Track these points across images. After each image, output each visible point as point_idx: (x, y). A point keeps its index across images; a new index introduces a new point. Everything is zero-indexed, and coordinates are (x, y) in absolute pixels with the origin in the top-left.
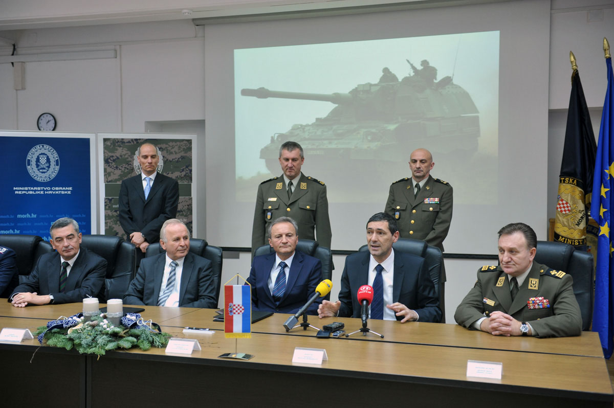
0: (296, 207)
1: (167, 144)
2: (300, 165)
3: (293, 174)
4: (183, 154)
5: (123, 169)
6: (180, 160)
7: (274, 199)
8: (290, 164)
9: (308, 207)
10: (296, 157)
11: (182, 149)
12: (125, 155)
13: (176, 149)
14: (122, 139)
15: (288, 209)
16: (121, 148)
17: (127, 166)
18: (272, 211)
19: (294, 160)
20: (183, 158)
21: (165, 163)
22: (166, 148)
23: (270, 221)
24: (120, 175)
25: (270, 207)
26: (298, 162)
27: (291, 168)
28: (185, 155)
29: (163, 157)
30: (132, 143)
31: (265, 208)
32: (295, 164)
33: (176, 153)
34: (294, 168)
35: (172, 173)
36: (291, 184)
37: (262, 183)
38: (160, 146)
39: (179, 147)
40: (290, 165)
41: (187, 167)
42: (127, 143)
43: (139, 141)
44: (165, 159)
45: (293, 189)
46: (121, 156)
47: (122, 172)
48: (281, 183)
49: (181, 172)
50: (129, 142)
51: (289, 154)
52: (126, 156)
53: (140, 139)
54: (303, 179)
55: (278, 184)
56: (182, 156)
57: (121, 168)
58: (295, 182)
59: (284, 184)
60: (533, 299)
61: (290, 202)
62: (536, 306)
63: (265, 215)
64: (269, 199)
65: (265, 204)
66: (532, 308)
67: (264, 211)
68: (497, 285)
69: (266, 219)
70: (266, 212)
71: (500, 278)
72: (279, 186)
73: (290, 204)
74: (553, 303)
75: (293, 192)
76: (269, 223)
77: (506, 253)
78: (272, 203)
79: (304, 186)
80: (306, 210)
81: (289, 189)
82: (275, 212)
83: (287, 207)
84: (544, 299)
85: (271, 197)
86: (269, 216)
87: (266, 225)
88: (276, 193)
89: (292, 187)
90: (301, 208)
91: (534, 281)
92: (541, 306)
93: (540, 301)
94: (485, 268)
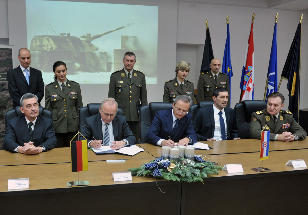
0: (134, 86)
2: (134, 64)
3: (130, 68)
6: (6, 60)
7: (122, 82)
8: (130, 63)
10: (133, 59)
13: (4, 54)
15: (131, 87)
18: (122, 88)
19: (131, 61)
25: (120, 86)
26: (133, 62)
27: (129, 65)
28: (9, 57)
31: (116, 87)
32: (132, 63)
33: (4, 56)
34: (131, 65)
35: (2, 68)
36: (129, 74)
37: (112, 74)
39: (6, 53)
41: (10, 64)
45: (131, 77)
48: (124, 73)
51: (129, 58)
54: (135, 71)
55: (122, 74)
56: (7, 58)
58: (131, 72)
59: (125, 74)
60: (284, 125)
61: (131, 84)
62: (285, 128)
63: (117, 90)
64: (119, 82)
65: (116, 85)
66: (284, 128)
67: (116, 88)
68: (266, 120)
69: (117, 92)
70: (116, 89)
71: (266, 117)
72: (123, 75)
73: (132, 85)
74: (291, 125)
75: (131, 78)
76: (120, 94)
77: (273, 106)
78: (121, 84)
79: (135, 75)
80: (139, 87)
81: (129, 77)
82: (123, 88)
83: (130, 86)
84: (288, 124)
85: (120, 81)
86: (120, 91)
87: (117, 95)
88: (122, 79)
89: (130, 76)
90: (136, 86)
91: (281, 116)
92: (287, 127)
93: (287, 125)
94: (258, 113)
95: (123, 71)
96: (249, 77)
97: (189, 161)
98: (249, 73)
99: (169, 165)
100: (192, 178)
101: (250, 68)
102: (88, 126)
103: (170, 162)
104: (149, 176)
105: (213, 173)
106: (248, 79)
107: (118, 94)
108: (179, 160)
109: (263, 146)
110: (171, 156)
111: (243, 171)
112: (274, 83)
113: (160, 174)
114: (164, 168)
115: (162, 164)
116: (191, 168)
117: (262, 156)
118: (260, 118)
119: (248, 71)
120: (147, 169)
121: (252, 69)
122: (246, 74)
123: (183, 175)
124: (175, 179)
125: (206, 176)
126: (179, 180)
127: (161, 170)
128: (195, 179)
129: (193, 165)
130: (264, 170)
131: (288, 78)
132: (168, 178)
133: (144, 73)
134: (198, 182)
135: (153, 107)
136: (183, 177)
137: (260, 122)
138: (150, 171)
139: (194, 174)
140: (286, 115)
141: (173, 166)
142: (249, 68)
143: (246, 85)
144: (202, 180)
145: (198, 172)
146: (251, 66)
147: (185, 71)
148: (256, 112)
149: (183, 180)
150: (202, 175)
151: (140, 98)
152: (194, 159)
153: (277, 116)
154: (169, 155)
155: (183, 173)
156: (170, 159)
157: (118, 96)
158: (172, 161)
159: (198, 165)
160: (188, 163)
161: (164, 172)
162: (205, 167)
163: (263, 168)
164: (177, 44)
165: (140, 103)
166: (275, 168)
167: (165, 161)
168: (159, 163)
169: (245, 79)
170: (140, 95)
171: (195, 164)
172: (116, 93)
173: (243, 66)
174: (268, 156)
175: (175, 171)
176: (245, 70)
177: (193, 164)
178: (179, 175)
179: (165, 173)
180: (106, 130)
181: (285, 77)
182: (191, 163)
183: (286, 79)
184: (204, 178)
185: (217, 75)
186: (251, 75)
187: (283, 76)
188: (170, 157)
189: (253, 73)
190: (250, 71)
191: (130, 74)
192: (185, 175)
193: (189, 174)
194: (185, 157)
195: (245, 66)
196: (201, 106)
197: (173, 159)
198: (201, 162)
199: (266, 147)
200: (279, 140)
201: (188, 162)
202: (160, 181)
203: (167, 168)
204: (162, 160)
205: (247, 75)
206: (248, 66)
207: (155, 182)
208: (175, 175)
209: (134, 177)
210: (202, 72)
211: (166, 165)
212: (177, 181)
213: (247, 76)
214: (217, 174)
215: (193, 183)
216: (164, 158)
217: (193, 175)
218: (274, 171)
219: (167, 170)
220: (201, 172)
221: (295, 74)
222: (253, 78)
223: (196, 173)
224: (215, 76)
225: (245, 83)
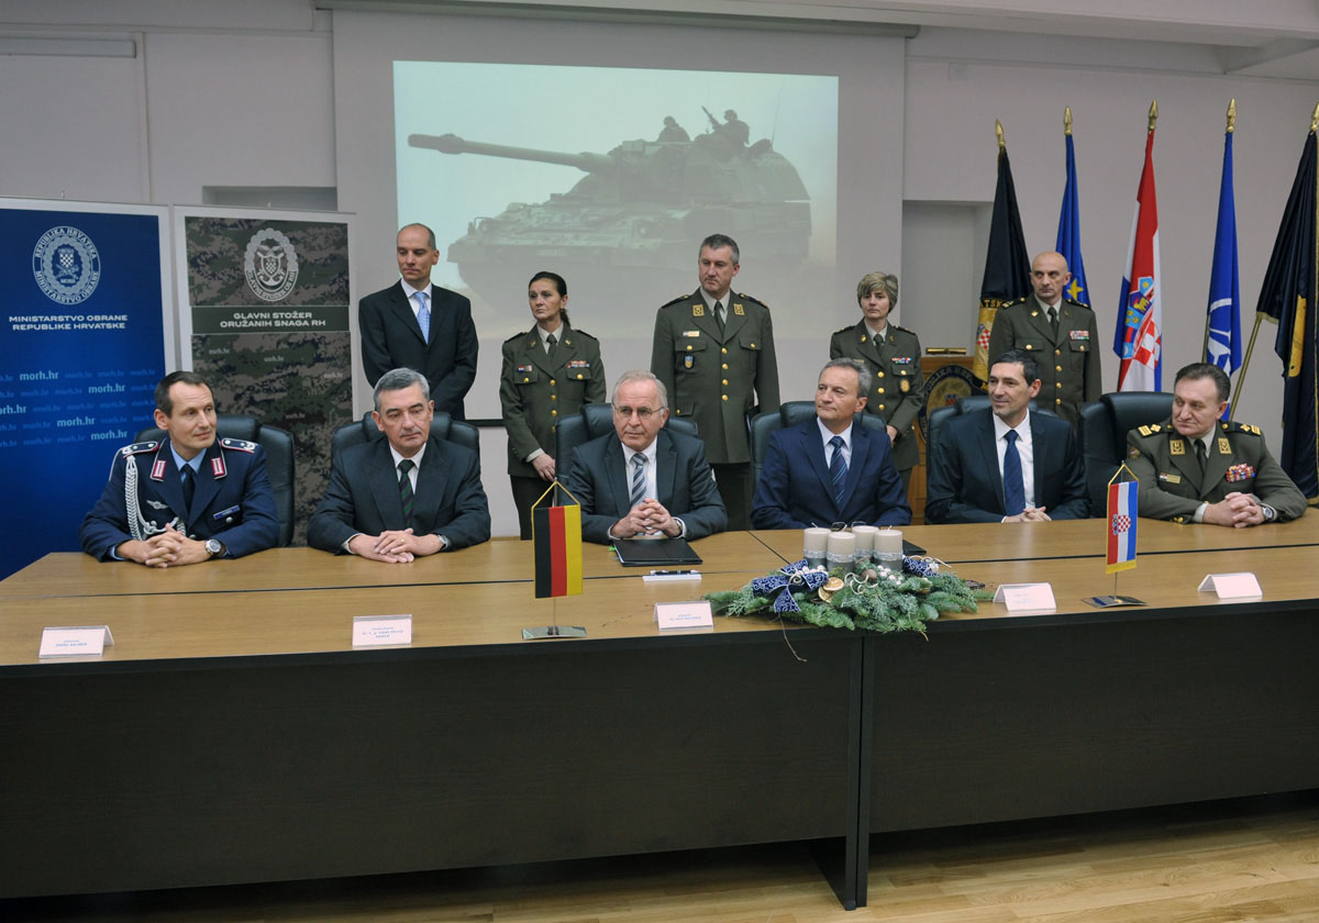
0: (734, 347)
1: (304, 231)
3: (722, 287)
4: (332, 250)
5: (225, 278)
6: (329, 261)
7: (696, 334)
8: (712, 270)
9: (753, 345)
10: (723, 259)
11: (331, 242)
12: (228, 251)
13: (321, 241)
14: (222, 219)
15: (724, 350)
16: (221, 237)
17: (232, 273)
18: (695, 354)
19: (720, 264)
20: (333, 257)
21: (301, 266)
22: (303, 238)
23: (692, 370)
24: (221, 291)
25: (690, 348)
27: (712, 278)
28: (337, 252)
29: (298, 255)
30: (240, 227)
31: (677, 349)
32: (720, 272)
33: (321, 249)
34: (717, 278)
35: (315, 287)
36: (718, 306)
37: (663, 307)
38: (291, 234)
39: (327, 237)
40: (711, 272)
41: (341, 275)
42: (232, 226)
43: (252, 224)
44: (302, 261)
45: (724, 316)
46: (221, 253)
47: (223, 283)
48: (701, 306)
49: (331, 285)
50: (235, 225)
52: (231, 254)
53: (254, 220)
54: (735, 298)
55: (694, 306)
56: (331, 255)
57: (221, 276)
58: (724, 301)
59: (706, 307)
60: (1234, 468)
61: (726, 339)
62: (1238, 478)
63: (678, 360)
64: (685, 334)
65: (677, 343)
66: (1232, 480)
67: (675, 354)
68: (1173, 453)
69: (682, 368)
70: (677, 356)
71: (1172, 442)
72: (698, 310)
73: (726, 343)
74: (1257, 470)
75: (725, 321)
76: (689, 374)
77: (1186, 406)
78: (691, 340)
79: (739, 309)
80: (750, 350)
81: (717, 316)
82: (699, 355)
83: (721, 346)
84: (1248, 466)
85: (688, 330)
86: (688, 362)
87: (680, 378)
88: (695, 323)
89: (721, 312)
90: (744, 348)
91: (1224, 442)
92: (1244, 477)
93: (1243, 470)
94: (1145, 430)
95: (697, 298)
96: (1143, 313)
97: (884, 572)
98: (1144, 302)
99: (825, 581)
100: (894, 621)
101: (1146, 285)
102: (582, 470)
103: (826, 573)
104: (762, 614)
105: (957, 607)
106: (1139, 322)
107: (682, 372)
108: (853, 568)
109: (1116, 528)
110: (833, 557)
111: (1054, 606)
112: (1228, 334)
113: (793, 607)
114: (809, 591)
115: (804, 580)
116: (891, 591)
117: (1113, 559)
118: (1151, 446)
119: (1140, 295)
120: (758, 593)
121: (1154, 286)
122: (1132, 306)
123: (864, 612)
124: (839, 621)
125: (933, 615)
126: (851, 625)
127: (799, 595)
128: (902, 623)
129: (898, 583)
130: (1120, 602)
131: (1279, 317)
132: (816, 618)
133: (765, 304)
134: (910, 634)
135: (792, 418)
136: (864, 618)
137: (1151, 459)
138: (765, 600)
139: (898, 608)
140: (1240, 437)
141: (836, 585)
142: (1143, 284)
143: (1132, 342)
144: (921, 628)
145: (910, 603)
146: (1150, 277)
147: (873, 296)
148: (1140, 429)
149: (864, 625)
150: (924, 614)
151: (757, 384)
152: (901, 566)
153: (1208, 440)
154: (825, 553)
155: (864, 604)
156: (829, 567)
157: (683, 381)
158: (833, 570)
159: (914, 583)
160: (880, 579)
161: (809, 602)
162: (935, 589)
163: (1118, 598)
164: (904, 202)
165: (756, 403)
166: (1158, 597)
167: (813, 571)
168: (793, 576)
169: (1128, 320)
170: (754, 374)
171: (902, 582)
172: (676, 373)
173: (1124, 279)
174: (1134, 561)
175: (840, 600)
176: (1129, 291)
177: (898, 580)
178: (851, 613)
179: (811, 606)
180: (635, 478)
181: (1271, 314)
182: (892, 577)
183: (1272, 319)
184: (928, 623)
185: (1057, 307)
186: (1148, 306)
187: (1264, 311)
188: (829, 559)
189: (1156, 300)
190: (1145, 295)
191: (721, 306)
192: (872, 610)
193: (882, 609)
194: (874, 561)
195: (1128, 278)
196: (965, 410)
197: (837, 564)
198: (922, 576)
199: (1127, 532)
200: (1211, 521)
201: (883, 574)
202: (796, 628)
203: (816, 590)
204: (805, 568)
205: (1136, 306)
206: (1139, 279)
207: (781, 631)
208: (839, 610)
209: (720, 619)
210: (987, 298)
211: (815, 582)
212: (844, 629)
213: (1138, 310)
214: (973, 611)
215: (896, 636)
216: (810, 563)
217: (895, 612)
218: (1152, 605)
219: (818, 596)
220: (919, 604)
221: (1301, 302)
222: (1156, 318)
223: (905, 607)
224: (1052, 312)
225: (1129, 333)
